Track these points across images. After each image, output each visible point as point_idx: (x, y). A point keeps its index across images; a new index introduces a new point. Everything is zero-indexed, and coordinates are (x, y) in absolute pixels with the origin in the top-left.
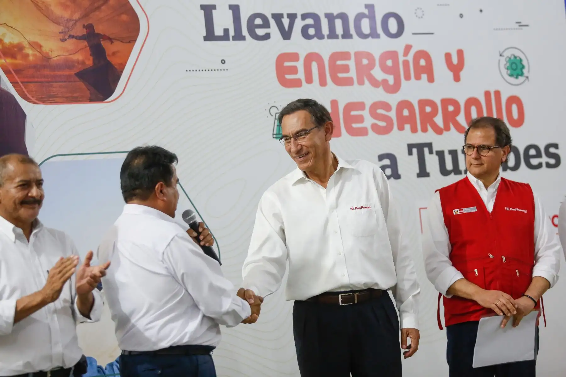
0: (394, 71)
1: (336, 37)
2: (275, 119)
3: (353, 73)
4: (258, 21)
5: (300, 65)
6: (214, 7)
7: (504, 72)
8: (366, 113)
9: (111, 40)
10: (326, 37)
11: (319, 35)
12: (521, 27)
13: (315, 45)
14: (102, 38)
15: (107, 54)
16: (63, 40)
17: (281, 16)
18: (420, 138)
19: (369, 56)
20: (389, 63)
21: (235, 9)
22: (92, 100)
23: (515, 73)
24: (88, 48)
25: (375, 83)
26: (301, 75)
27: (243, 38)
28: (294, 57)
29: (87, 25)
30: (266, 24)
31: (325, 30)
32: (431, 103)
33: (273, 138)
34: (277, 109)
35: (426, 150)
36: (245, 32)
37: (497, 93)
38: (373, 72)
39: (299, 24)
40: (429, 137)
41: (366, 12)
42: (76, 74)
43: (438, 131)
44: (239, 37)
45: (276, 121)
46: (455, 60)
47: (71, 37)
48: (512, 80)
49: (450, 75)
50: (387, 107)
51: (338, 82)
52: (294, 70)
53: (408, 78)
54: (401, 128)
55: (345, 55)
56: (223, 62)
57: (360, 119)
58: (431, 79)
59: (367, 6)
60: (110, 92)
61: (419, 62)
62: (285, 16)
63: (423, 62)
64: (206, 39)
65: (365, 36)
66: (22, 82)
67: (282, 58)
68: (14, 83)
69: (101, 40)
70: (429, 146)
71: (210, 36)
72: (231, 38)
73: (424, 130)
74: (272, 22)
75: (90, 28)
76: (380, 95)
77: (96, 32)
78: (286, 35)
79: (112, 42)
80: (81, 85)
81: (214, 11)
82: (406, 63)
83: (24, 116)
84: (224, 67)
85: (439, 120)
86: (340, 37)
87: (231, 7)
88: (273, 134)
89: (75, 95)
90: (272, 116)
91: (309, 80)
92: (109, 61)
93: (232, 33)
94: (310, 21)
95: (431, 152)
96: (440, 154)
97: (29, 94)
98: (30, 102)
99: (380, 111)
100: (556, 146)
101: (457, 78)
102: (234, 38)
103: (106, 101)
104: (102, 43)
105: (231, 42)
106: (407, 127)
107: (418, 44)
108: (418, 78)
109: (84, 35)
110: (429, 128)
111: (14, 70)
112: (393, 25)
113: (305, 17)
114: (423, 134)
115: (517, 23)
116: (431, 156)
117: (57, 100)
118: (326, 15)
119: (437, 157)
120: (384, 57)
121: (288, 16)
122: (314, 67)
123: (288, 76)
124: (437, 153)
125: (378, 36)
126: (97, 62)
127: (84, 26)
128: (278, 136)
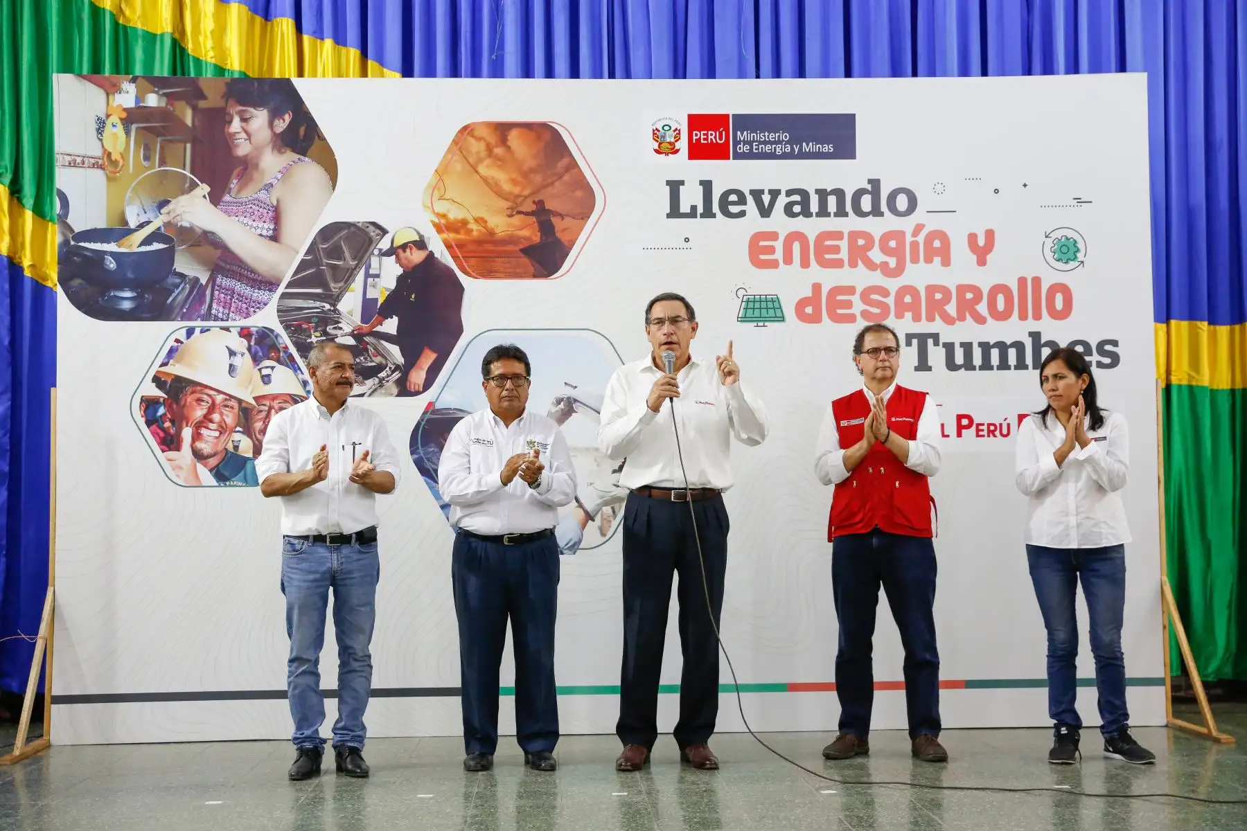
0: (898, 253)
1: (828, 215)
2: (742, 301)
3: (844, 255)
4: (733, 198)
5: (779, 245)
6: (682, 183)
7: (1049, 255)
8: (856, 299)
9: (562, 216)
10: (814, 215)
11: (806, 213)
12: (1079, 204)
13: (800, 224)
14: (553, 214)
15: (556, 230)
16: (510, 216)
17: (762, 192)
18: (924, 327)
19: (868, 236)
20: (893, 244)
21: (707, 185)
22: (535, 276)
23: (1065, 257)
24: (536, 224)
25: (871, 266)
26: (779, 255)
27: (713, 216)
28: (773, 236)
29: (537, 201)
31: (814, 207)
32: (943, 289)
33: (738, 321)
34: (745, 291)
35: (930, 341)
36: (716, 208)
37: (1037, 281)
38: (870, 254)
39: (782, 200)
40: (937, 326)
41: (869, 187)
42: (521, 250)
43: (949, 320)
44: (708, 213)
45: (744, 303)
46: (981, 242)
47: (519, 213)
48: (1060, 265)
49: (973, 258)
50: (885, 293)
51: (824, 264)
52: (771, 250)
53: (915, 260)
55: (838, 235)
56: (687, 240)
57: (849, 304)
58: (946, 262)
59: (870, 181)
60: (556, 268)
61: (932, 243)
62: (766, 192)
63: (937, 244)
65: (864, 215)
66: (463, 257)
67: (757, 237)
68: (455, 257)
69: (551, 216)
70: (935, 337)
71: (675, 212)
72: (698, 215)
74: (750, 199)
75: (540, 204)
76: (877, 278)
77: (547, 208)
78: (765, 212)
79: (563, 219)
80: (525, 260)
81: (681, 187)
82: (915, 245)
83: (461, 289)
84: (688, 245)
85: (951, 309)
86: (832, 215)
87: (702, 183)
88: (738, 318)
89: (518, 271)
90: (739, 298)
91: (788, 260)
92: (557, 237)
93: (700, 210)
94: (797, 198)
95: (936, 343)
96: (949, 347)
99: (875, 297)
100: (1115, 343)
101: (982, 262)
102: (702, 216)
103: (551, 277)
104: (552, 219)
105: (698, 220)
106: (908, 315)
107: (934, 224)
108: (929, 260)
109: (533, 211)
110: (937, 317)
111: (456, 245)
112: (902, 202)
113: (790, 193)
114: (929, 324)
115: (1075, 199)
116: (936, 348)
117: (498, 275)
118: (818, 191)
119: (944, 349)
120: (886, 237)
121: (771, 192)
122: (796, 247)
123: (762, 257)
124: (945, 345)
125: (882, 214)
126: (544, 238)
127: (534, 202)
128: (744, 319)
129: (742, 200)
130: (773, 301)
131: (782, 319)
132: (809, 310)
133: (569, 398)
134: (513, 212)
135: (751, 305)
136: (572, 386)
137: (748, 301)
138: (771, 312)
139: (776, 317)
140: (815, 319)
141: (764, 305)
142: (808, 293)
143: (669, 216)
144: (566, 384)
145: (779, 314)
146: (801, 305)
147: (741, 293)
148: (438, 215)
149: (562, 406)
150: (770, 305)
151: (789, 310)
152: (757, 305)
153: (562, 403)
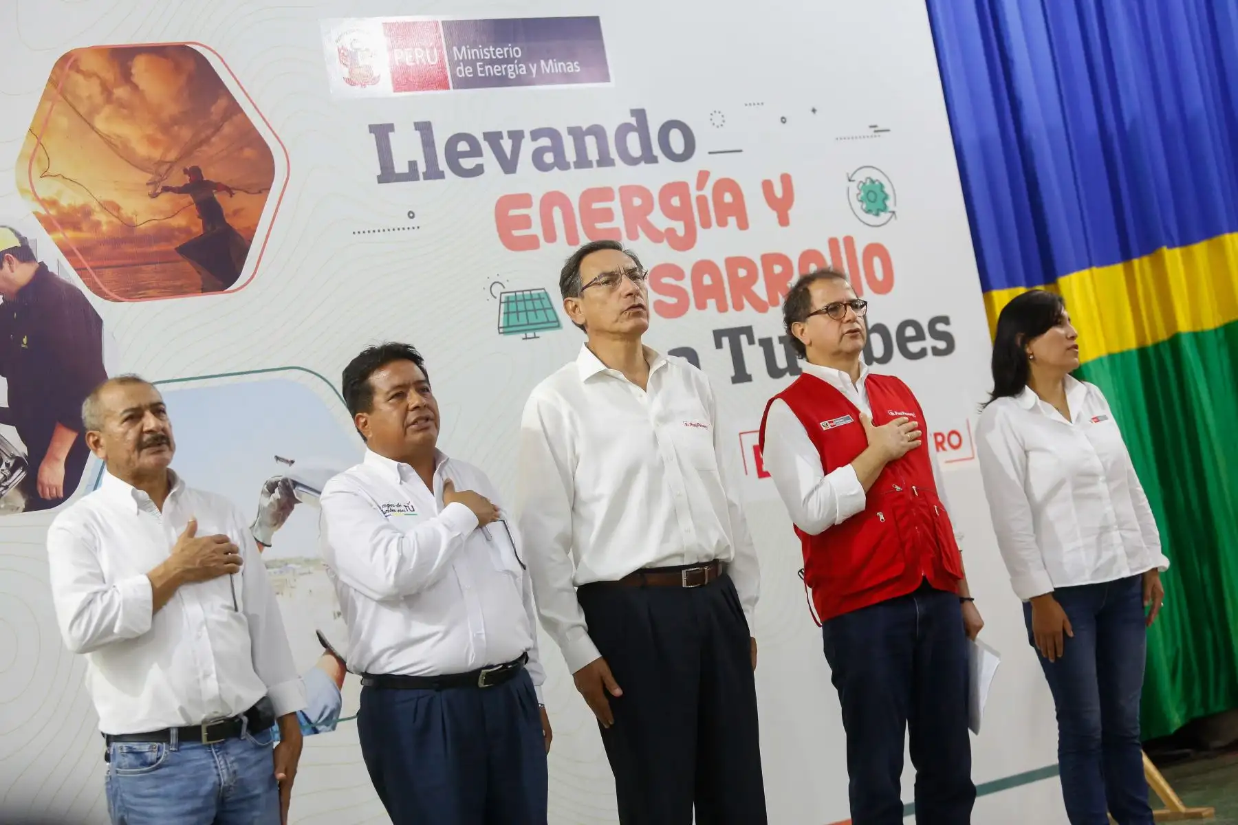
0: (682, 213)
1: (589, 164)
2: (501, 303)
3: (618, 222)
5: (534, 213)
6: (391, 127)
7: (857, 205)
9: (229, 191)
10: (572, 165)
11: (561, 163)
12: (877, 134)
13: (556, 181)
14: (216, 189)
15: (224, 214)
16: (154, 195)
17: (498, 135)
18: (732, 319)
19: (643, 193)
20: (676, 202)
21: (425, 129)
22: (205, 289)
23: (873, 207)
24: (193, 206)
25: (654, 235)
26: (537, 229)
27: (441, 175)
28: (524, 200)
29: (190, 168)
30: (476, 151)
31: (570, 155)
32: (746, 262)
33: (499, 333)
34: (502, 287)
35: (744, 338)
36: (443, 165)
37: (849, 241)
38: (650, 218)
39: (528, 147)
40: (745, 316)
41: (633, 121)
42: (177, 250)
43: (760, 306)
44: (434, 173)
45: (503, 306)
46: (779, 192)
47: (166, 189)
48: (870, 218)
49: (773, 215)
50: (677, 273)
52: (526, 222)
53: (706, 224)
54: (701, 306)
55: (605, 193)
56: (411, 215)
58: (743, 224)
59: (633, 113)
61: (722, 198)
62: (505, 135)
63: (728, 198)
64: (382, 179)
65: (633, 161)
66: (92, 268)
67: (505, 204)
68: (80, 270)
69: (214, 191)
70: (748, 331)
71: (387, 175)
72: (421, 176)
73: (739, 307)
74: (485, 146)
75: (195, 173)
76: (664, 254)
77: (205, 179)
78: (509, 165)
79: (231, 195)
80: (186, 265)
81: (390, 134)
82: (702, 200)
83: (99, 322)
84: (412, 223)
85: (760, 289)
86: (595, 164)
87: (418, 126)
88: (499, 328)
89: (178, 283)
90: (495, 296)
91: (551, 237)
92: (228, 225)
93: (422, 167)
94: (545, 142)
95: (751, 342)
96: (767, 346)
97: (105, 286)
98: (106, 299)
99: (666, 280)
100: (945, 320)
101: (784, 221)
102: (427, 176)
103: (228, 289)
104: (216, 196)
105: (422, 183)
106: (711, 303)
107: (720, 169)
108: (722, 223)
109: (186, 185)
110: (746, 303)
111: (77, 249)
112: (677, 141)
113: (536, 135)
114: (738, 313)
115: (871, 127)
116: (752, 347)
117: (151, 292)
118: (571, 131)
119: (761, 349)
120: (666, 192)
121: (511, 134)
122: (557, 214)
123: (516, 233)
124: (762, 342)
125: (655, 160)
126: (209, 228)
127: (186, 171)
128: (507, 329)
130: (540, 299)
131: (556, 324)
133: (285, 481)
134: (156, 189)
135: (513, 307)
136: (287, 461)
137: (508, 302)
138: (541, 316)
139: (549, 322)
141: (529, 305)
144: (277, 458)
145: (552, 317)
148: (43, 203)
149: (277, 493)
150: (538, 304)
152: (521, 306)
153: (277, 490)
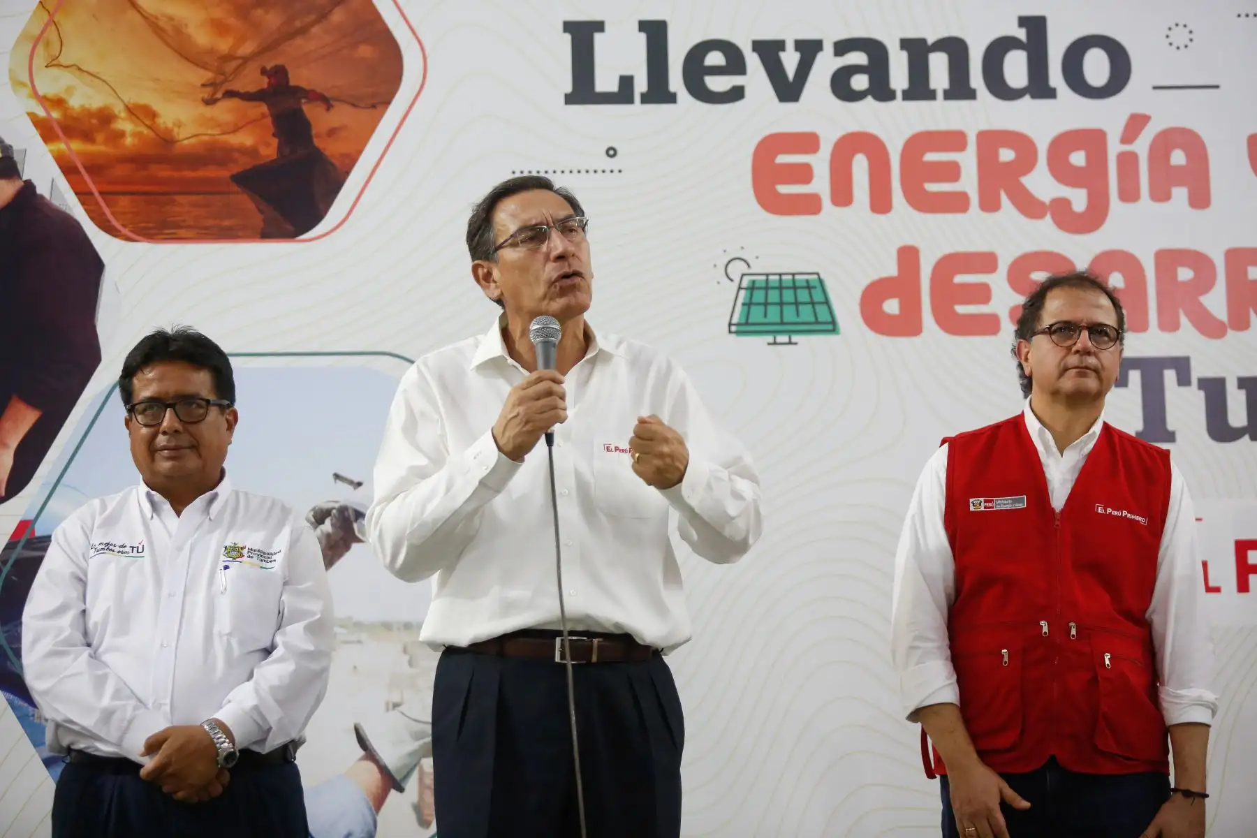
0: (1092, 178)
1: (931, 95)
2: (740, 288)
3: (969, 182)
5: (820, 163)
6: (599, 26)
8: (998, 282)
9: (326, 102)
10: (899, 95)
11: (882, 91)
13: (867, 115)
14: (306, 98)
15: (314, 132)
16: (210, 102)
17: (780, 45)
18: (1154, 344)
19: (1022, 143)
20: (1078, 158)
21: (655, 32)
22: (266, 234)
24: (269, 121)
25: (1030, 207)
26: (821, 184)
27: (671, 99)
28: (809, 142)
29: (271, 68)
31: (899, 77)
32: (1198, 261)
33: (730, 332)
34: (746, 266)
35: (1170, 376)
36: (676, 82)
38: (1027, 181)
39: (826, 64)
40: (1180, 342)
41: (1021, 34)
42: (235, 178)
43: (1210, 328)
44: (659, 93)
45: (742, 293)
47: (230, 94)
51: (923, 202)
52: (802, 174)
53: (1129, 194)
55: (955, 140)
56: (611, 152)
57: (982, 294)
58: (1200, 199)
59: (1023, 21)
60: (313, 218)
61: (1167, 157)
62: (790, 46)
63: (1178, 158)
64: (572, 99)
65: (1012, 94)
66: (101, 193)
67: (770, 146)
68: (83, 195)
69: (303, 101)
71: (583, 91)
72: (637, 98)
73: (1168, 324)
74: (753, 61)
75: (278, 74)
76: (1045, 235)
77: (292, 83)
78: (788, 90)
79: (329, 107)
80: (244, 200)
81: (597, 36)
82: (1128, 162)
84: (611, 164)
85: (1216, 302)
86: (940, 94)
87: (644, 26)
88: (730, 324)
89: (226, 223)
90: (732, 280)
91: (842, 195)
92: (317, 148)
93: (641, 85)
94: (859, 58)
95: (1184, 380)
96: (1214, 390)
97: (117, 219)
98: (116, 236)
102: (646, 99)
103: (300, 238)
104: (304, 107)
105: (637, 107)
108: (1161, 195)
109: (261, 91)
110: (1184, 321)
112: (1096, 67)
113: (842, 47)
114: (1166, 336)
116: (1184, 390)
117: (182, 232)
118: (906, 44)
119: (1202, 394)
120: (1063, 143)
121: (800, 45)
122: (860, 166)
123: (783, 189)
124: (1204, 384)
125: (1051, 94)
126: (287, 151)
127: (264, 71)
128: (744, 327)
129: (736, 64)
130: (809, 287)
131: (830, 327)
132: (892, 306)
133: (343, 510)
134: (215, 93)
135: (759, 296)
136: (351, 482)
137: (752, 288)
138: (806, 313)
139: (817, 322)
140: (907, 325)
141: (788, 296)
142: (891, 269)
143: (570, 99)
144: (337, 477)
145: (823, 314)
146: (873, 296)
147: (737, 269)
148: (44, 100)
149: (327, 526)
150: (803, 296)
151: (846, 307)
152: (774, 296)
153: (328, 522)
